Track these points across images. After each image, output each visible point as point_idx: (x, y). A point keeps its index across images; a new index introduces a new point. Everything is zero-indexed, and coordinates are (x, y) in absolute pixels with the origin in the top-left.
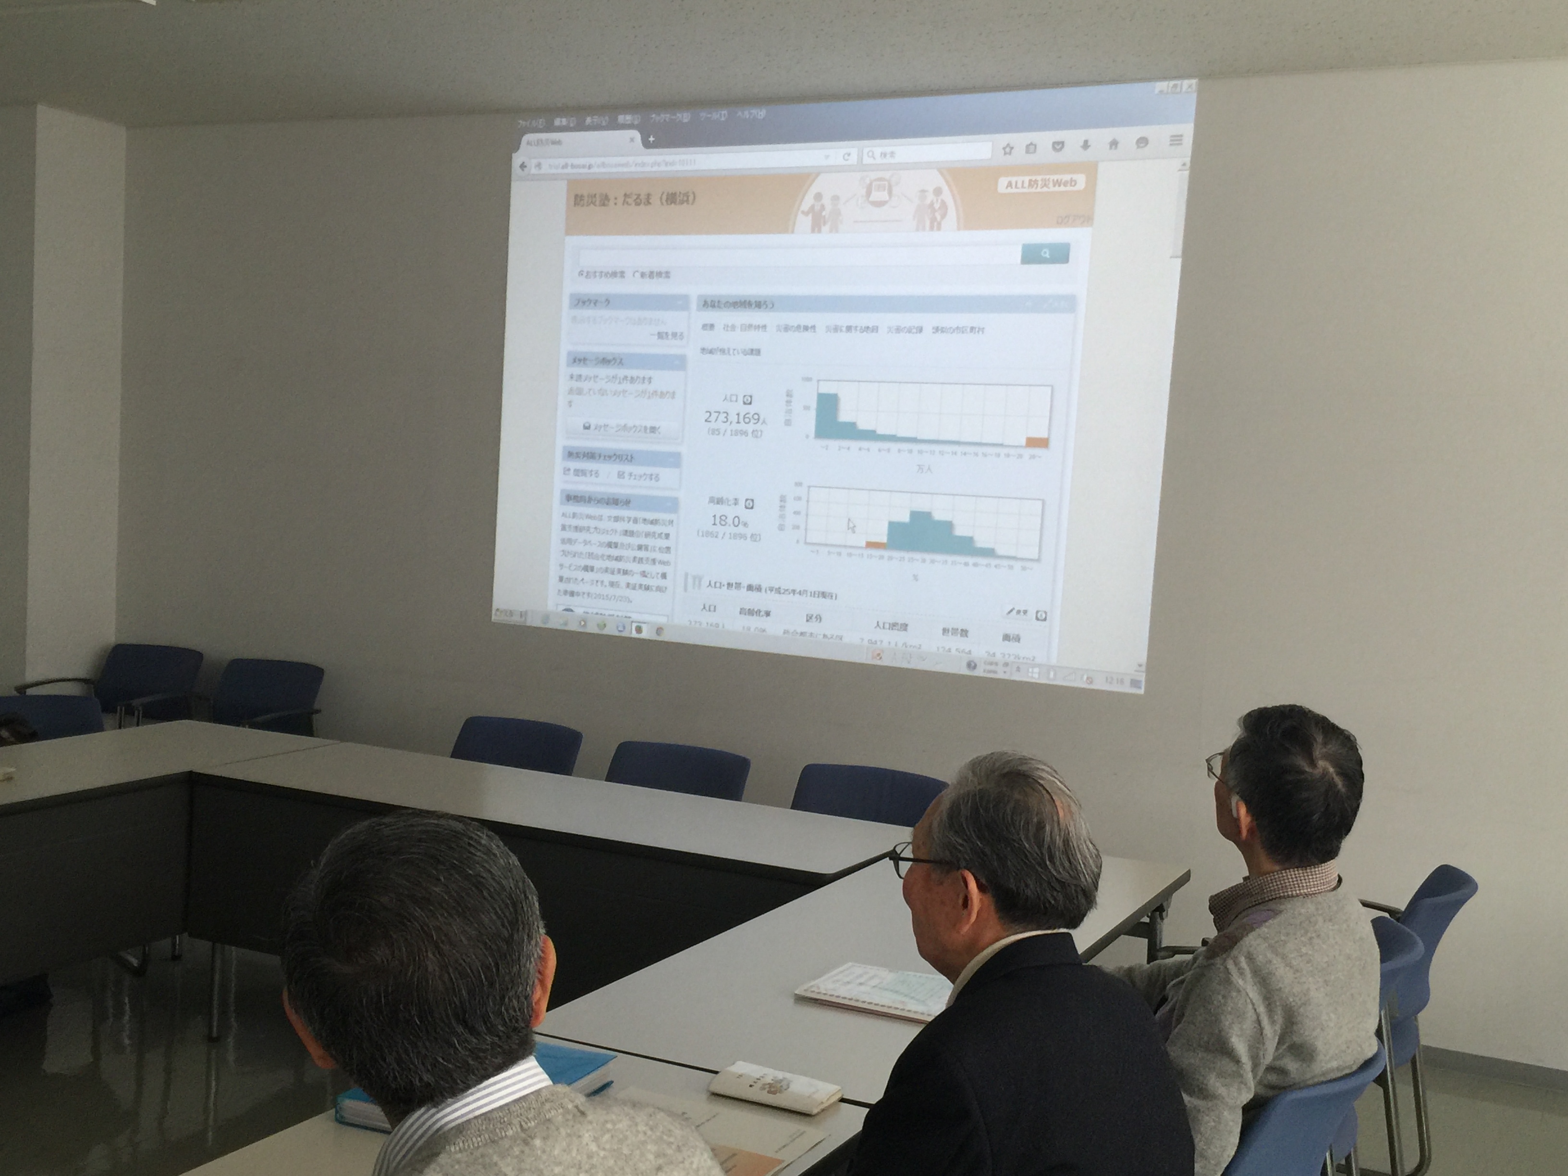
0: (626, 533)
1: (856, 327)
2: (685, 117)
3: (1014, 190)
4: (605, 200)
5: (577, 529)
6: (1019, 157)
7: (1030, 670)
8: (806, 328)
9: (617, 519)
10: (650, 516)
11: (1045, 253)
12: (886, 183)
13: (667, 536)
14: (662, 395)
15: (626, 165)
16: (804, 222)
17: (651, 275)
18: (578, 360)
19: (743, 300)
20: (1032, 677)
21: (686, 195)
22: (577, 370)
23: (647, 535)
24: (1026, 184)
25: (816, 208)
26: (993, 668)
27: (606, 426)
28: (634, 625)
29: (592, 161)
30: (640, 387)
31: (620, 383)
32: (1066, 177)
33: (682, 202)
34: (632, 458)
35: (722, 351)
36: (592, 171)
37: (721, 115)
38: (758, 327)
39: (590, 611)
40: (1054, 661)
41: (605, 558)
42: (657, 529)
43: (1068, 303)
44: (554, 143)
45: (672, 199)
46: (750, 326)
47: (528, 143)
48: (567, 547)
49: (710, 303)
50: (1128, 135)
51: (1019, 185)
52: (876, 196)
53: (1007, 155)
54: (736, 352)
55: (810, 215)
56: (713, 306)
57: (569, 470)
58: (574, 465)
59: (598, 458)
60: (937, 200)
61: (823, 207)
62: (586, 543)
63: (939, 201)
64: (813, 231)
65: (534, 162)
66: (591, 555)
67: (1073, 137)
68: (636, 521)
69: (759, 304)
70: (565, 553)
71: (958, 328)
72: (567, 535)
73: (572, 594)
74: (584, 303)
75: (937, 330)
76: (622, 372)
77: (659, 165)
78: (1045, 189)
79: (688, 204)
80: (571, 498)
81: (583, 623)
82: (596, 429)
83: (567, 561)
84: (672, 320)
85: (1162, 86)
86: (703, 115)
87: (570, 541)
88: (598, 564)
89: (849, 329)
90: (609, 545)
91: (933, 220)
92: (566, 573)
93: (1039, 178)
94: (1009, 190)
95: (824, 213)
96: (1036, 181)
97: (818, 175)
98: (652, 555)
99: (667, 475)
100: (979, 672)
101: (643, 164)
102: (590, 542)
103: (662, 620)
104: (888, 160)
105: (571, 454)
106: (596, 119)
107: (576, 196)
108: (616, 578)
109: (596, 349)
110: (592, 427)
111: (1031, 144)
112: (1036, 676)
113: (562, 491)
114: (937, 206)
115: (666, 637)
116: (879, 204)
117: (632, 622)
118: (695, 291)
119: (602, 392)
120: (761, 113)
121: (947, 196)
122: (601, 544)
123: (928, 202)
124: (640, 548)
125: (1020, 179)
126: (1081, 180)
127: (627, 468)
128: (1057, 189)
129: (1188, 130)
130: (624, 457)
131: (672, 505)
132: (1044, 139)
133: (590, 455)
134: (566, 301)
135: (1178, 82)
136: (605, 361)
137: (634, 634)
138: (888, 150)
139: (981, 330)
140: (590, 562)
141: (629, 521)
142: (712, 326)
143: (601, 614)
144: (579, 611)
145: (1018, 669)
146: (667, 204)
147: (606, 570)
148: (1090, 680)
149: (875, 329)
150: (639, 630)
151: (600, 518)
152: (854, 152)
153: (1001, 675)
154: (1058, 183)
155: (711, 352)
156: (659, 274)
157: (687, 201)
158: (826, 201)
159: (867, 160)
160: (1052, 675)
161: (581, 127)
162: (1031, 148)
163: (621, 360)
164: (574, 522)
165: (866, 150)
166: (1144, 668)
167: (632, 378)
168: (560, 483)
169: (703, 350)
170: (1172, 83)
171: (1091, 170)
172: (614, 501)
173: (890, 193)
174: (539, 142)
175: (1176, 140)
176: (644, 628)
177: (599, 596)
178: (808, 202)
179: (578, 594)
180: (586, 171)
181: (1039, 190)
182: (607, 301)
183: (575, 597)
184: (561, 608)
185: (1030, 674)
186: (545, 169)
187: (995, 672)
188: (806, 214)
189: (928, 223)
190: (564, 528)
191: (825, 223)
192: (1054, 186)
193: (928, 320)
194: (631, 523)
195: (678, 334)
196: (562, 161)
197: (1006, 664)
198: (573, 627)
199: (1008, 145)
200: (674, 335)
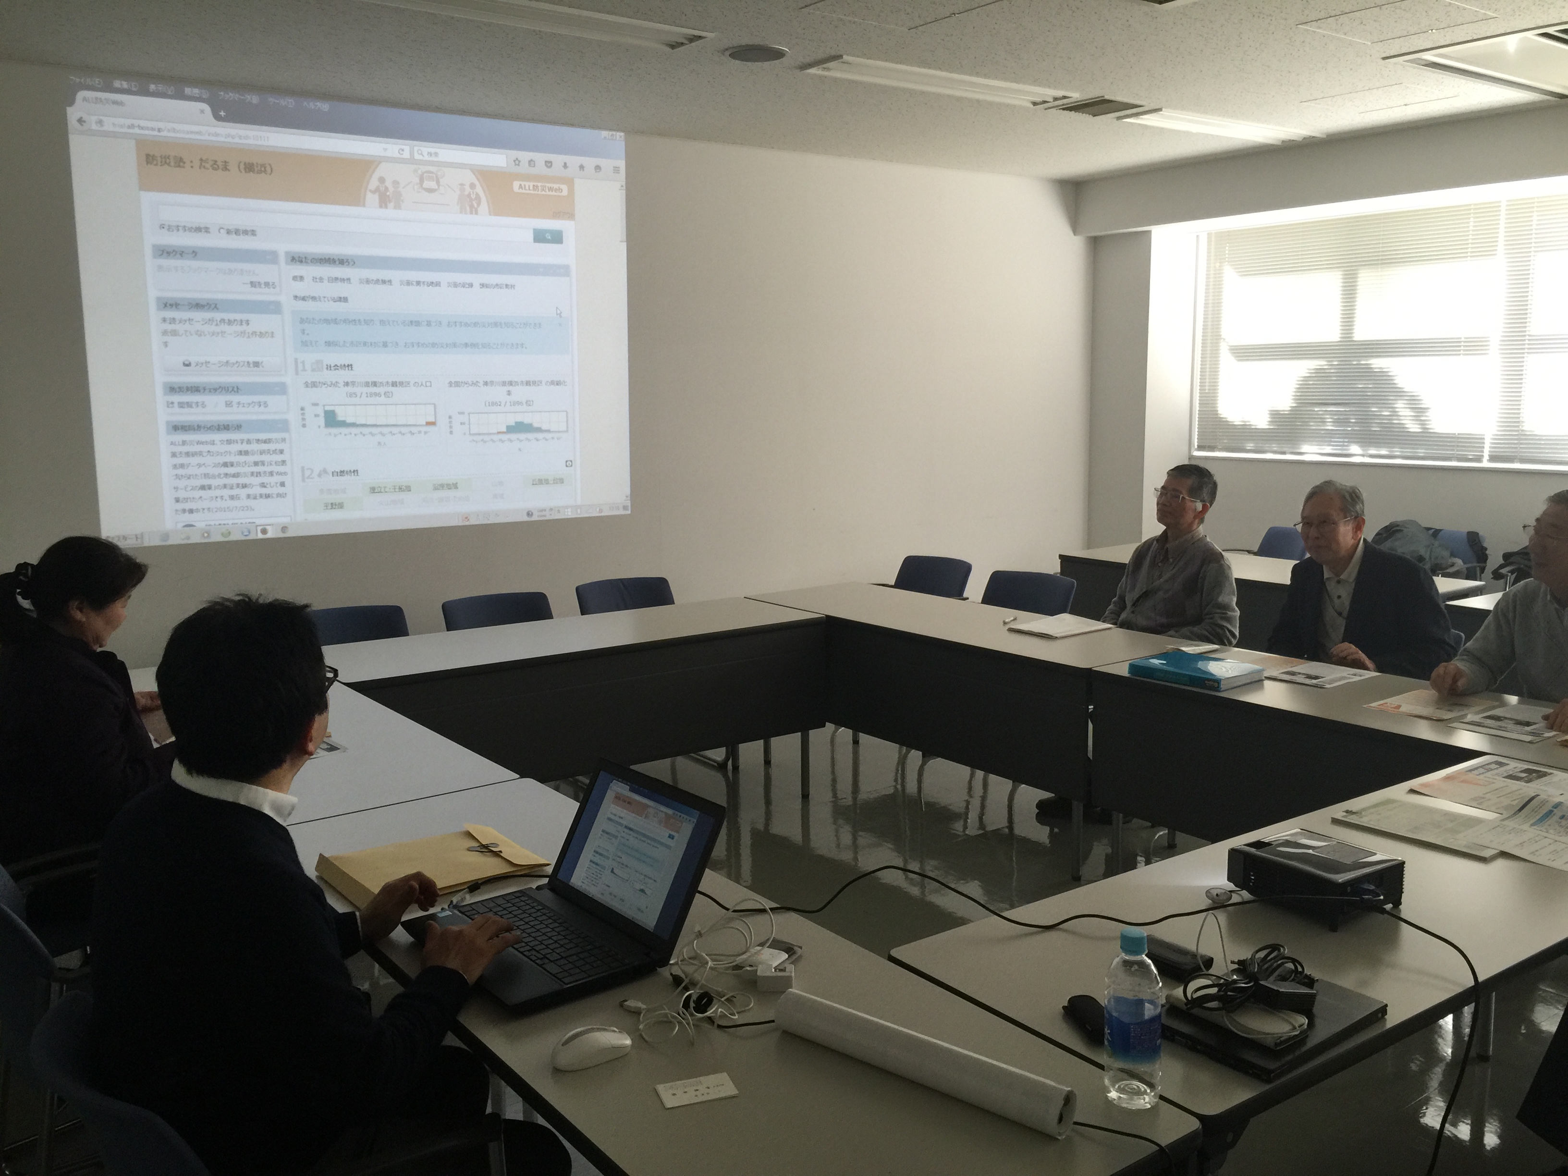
0: (240, 453)
1: (424, 282)
2: (254, 99)
3: (524, 191)
4: (180, 162)
5: (187, 454)
6: (524, 168)
7: (566, 510)
8: (384, 282)
9: (229, 442)
10: (263, 436)
11: (548, 236)
12: (434, 175)
13: (281, 452)
14: (261, 335)
15: (199, 133)
16: (372, 199)
17: (237, 232)
18: (168, 304)
19: (327, 258)
20: (568, 515)
21: (263, 165)
22: (170, 314)
23: (262, 452)
24: (531, 188)
25: (381, 189)
26: (543, 513)
27: (207, 363)
28: (259, 529)
29: (161, 125)
30: (239, 328)
31: (217, 325)
32: (556, 186)
33: (260, 172)
34: (238, 388)
35: (314, 298)
36: (162, 134)
37: (288, 102)
38: (343, 280)
39: (212, 523)
40: (579, 502)
41: (222, 476)
42: (272, 446)
43: (562, 271)
44: (115, 103)
45: (249, 168)
46: (336, 279)
47: (85, 99)
48: (180, 472)
49: (297, 259)
50: (590, 162)
51: (527, 188)
52: (428, 184)
53: (517, 166)
54: (326, 299)
55: (377, 194)
56: (301, 262)
57: (172, 403)
58: (177, 398)
59: (202, 391)
60: (473, 193)
61: (387, 189)
62: (199, 465)
63: (475, 193)
64: (381, 207)
65: (94, 118)
66: (206, 476)
67: (558, 160)
68: (249, 442)
69: (342, 261)
70: (178, 477)
71: (497, 285)
72: (179, 461)
73: (191, 511)
74: (168, 253)
75: (483, 285)
76: (218, 316)
77: (233, 137)
78: (543, 193)
79: (266, 174)
80: (177, 428)
81: (206, 535)
82: (197, 365)
83: (182, 483)
84: (263, 272)
85: (605, 133)
86: (271, 100)
87: (182, 466)
88: (214, 482)
89: (418, 283)
90: (225, 465)
92: (181, 494)
93: (539, 184)
94: (521, 191)
95: (388, 193)
96: (537, 186)
97: (380, 162)
98: (268, 469)
99: (274, 401)
100: (535, 518)
101: (217, 135)
102: (204, 464)
103: (284, 520)
104: (433, 159)
105: (173, 389)
106: (161, 88)
107: (148, 156)
108: (235, 492)
109: (189, 295)
110: (193, 364)
111: (532, 160)
112: (570, 513)
113: (168, 423)
114: (473, 196)
115: (290, 534)
116: (430, 191)
117: (257, 526)
118: (283, 248)
119: (199, 334)
120: (325, 106)
122: (216, 465)
123: (466, 193)
124: (256, 464)
125: (527, 184)
126: (565, 188)
127: (234, 398)
128: (551, 193)
129: (622, 164)
130: (230, 389)
131: (283, 426)
132: (540, 158)
133: (195, 389)
134: (148, 252)
135: (614, 133)
136: (198, 306)
137: (260, 536)
138: (433, 150)
139: (513, 286)
140: (206, 482)
141: (242, 443)
142: (302, 278)
143: (224, 524)
144: (201, 525)
145: (559, 511)
146: (246, 172)
147: (225, 486)
148: (601, 511)
149: (438, 284)
150: (264, 531)
151: (213, 443)
152: (407, 149)
153: (548, 518)
154: (550, 189)
155: (303, 299)
156: (246, 232)
157: (265, 171)
158: (388, 183)
159: (417, 156)
160: (579, 510)
161: (144, 92)
162: (531, 163)
163: (216, 304)
164: (185, 449)
165: (416, 149)
166: (629, 498)
167: (229, 321)
168: (164, 416)
169: (296, 297)
170: (611, 133)
171: (570, 182)
172: (225, 427)
173: (438, 182)
174: (98, 100)
175: (616, 170)
176: (268, 527)
177: (223, 510)
178: (374, 183)
179: (197, 510)
180: (156, 133)
181: (539, 193)
182: (195, 253)
183: (195, 514)
184: (180, 526)
185: (566, 513)
186: (108, 126)
187: (545, 516)
188: (374, 192)
189: (468, 208)
190: (174, 455)
191: (390, 202)
192: (549, 191)
193: (477, 279)
194: (245, 444)
195: (271, 284)
196: (128, 122)
197: (551, 509)
198: (196, 539)
199: (517, 159)
200: (267, 284)
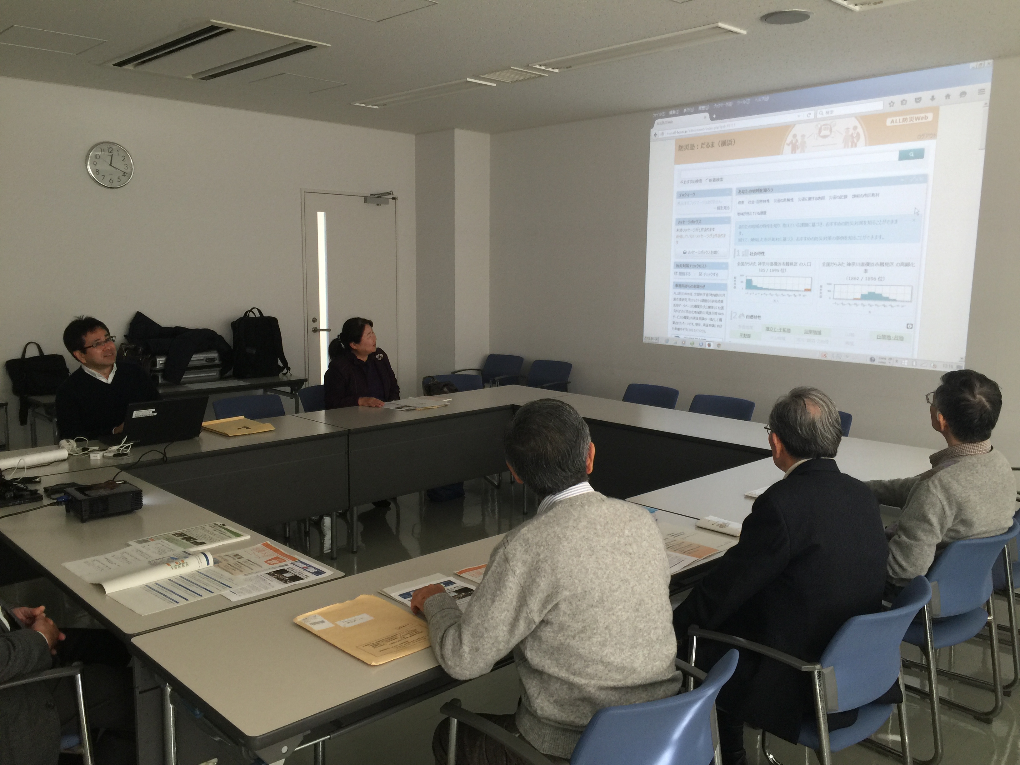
0: (703, 301)
1: (814, 198)
2: (730, 104)
3: (895, 124)
4: (693, 147)
5: (680, 299)
6: (898, 107)
7: (903, 361)
8: (788, 200)
9: (699, 294)
10: (714, 292)
11: (911, 154)
12: (829, 126)
13: (722, 302)
14: (719, 236)
15: (703, 129)
16: (787, 149)
17: (714, 180)
18: (681, 222)
19: (757, 189)
20: (904, 365)
21: (731, 141)
22: (680, 227)
23: (713, 301)
24: (901, 120)
25: (793, 141)
26: (883, 361)
27: (693, 252)
28: (707, 343)
29: (687, 129)
30: (708, 233)
31: (700, 231)
32: (922, 115)
33: (729, 144)
34: (705, 266)
35: (748, 213)
36: (687, 134)
37: (747, 101)
38: (765, 201)
39: (687, 337)
40: (916, 357)
41: (694, 312)
42: (717, 298)
43: (923, 178)
44: (669, 122)
45: (724, 143)
46: (761, 201)
47: (658, 124)
48: (676, 308)
49: (742, 191)
50: (955, 91)
51: (898, 121)
52: (823, 133)
53: (891, 107)
54: (754, 213)
55: (791, 146)
56: (743, 193)
57: (677, 273)
58: (679, 270)
59: (690, 267)
60: (855, 132)
61: (797, 141)
62: (685, 306)
63: (856, 133)
64: (792, 153)
65: (660, 132)
66: (687, 311)
67: (925, 95)
68: (707, 295)
69: (765, 190)
70: (675, 311)
71: (865, 195)
72: (676, 302)
73: (679, 329)
74: (683, 195)
75: (854, 196)
76: (700, 226)
77: (718, 128)
78: (911, 122)
79: (731, 145)
80: (678, 286)
81: (683, 342)
82: (689, 253)
83: (677, 314)
84: (724, 200)
85: (973, 65)
86: (739, 102)
87: (677, 305)
88: (690, 315)
89: (810, 199)
90: (695, 306)
91: (853, 142)
92: (676, 320)
93: (908, 117)
94: (893, 124)
95: (797, 144)
96: (906, 119)
97: (794, 125)
98: (715, 311)
99: (722, 273)
100: (876, 363)
101: (710, 128)
102: (686, 305)
103: (719, 340)
104: (830, 115)
105: (678, 266)
106: (689, 109)
107: (680, 146)
108: (698, 322)
109: (689, 216)
110: (687, 253)
111: (904, 100)
112: (906, 364)
113: (674, 282)
114: (855, 135)
115: (722, 348)
116: (825, 137)
117: (706, 342)
118: (735, 186)
119: (691, 236)
120: (766, 98)
121: (860, 130)
122: (692, 306)
123: (850, 133)
124: (709, 307)
125: (898, 118)
126: (930, 116)
127: (703, 271)
128: (918, 121)
129: (988, 86)
130: (702, 266)
131: (724, 287)
132: (910, 97)
133: (686, 266)
134: (675, 196)
135: (982, 62)
136: (692, 222)
137: (707, 347)
138: (830, 110)
139: (878, 195)
140: (686, 315)
141: (704, 295)
142: (743, 202)
143: (692, 338)
144: (682, 337)
145: (897, 361)
146: (722, 146)
147: (694, 318)
148: (935, 366)
149: (823, 198)
150: (709, 345)
151: (691, 294)
152: (812, 112)
153: (887, 364)
154: (918, 118)
155: (742, 214)
156: (718, 180)
157: (731, 144)
158: (799, 138)
159: (819, 116)
160: (914, 364)
161: (682, 114)
162: (903, 102)
163: (700, 221)
164: (679, 297)
165: (819, 111)
166: (964, 360)
167: (705, 229)
168: (673, 279)
169: (739, 214)
170: (979, 63)
171: (935, 110)
172: (697, 286)
173: (831, 131)
174: (663, 123)
175: (982, 91)
176: (712, 344)
177: (691, 330)
178: (790, 139)
179: (681, 329)
180: (684, 134)
181: (908, 123)
182: (694, 194)
183: (680, 331)
184: (674, 336)
185: (903, 364)
186: (665, 135)
187: (884, 363)
188: (788, 145)
189: (850, 144)
190: (675, 299)
191: (798, 149)
192: (916, 120)
193: (850, 192)
194: (705, 296)
195: (727, 207)
196: (673, 131)
197: (890, 359)
198: (679, 344)
199: (892, 102)
200: (725, 207)
